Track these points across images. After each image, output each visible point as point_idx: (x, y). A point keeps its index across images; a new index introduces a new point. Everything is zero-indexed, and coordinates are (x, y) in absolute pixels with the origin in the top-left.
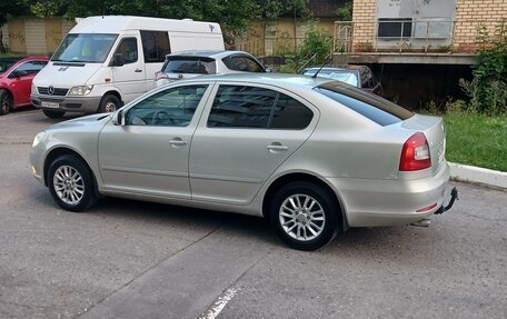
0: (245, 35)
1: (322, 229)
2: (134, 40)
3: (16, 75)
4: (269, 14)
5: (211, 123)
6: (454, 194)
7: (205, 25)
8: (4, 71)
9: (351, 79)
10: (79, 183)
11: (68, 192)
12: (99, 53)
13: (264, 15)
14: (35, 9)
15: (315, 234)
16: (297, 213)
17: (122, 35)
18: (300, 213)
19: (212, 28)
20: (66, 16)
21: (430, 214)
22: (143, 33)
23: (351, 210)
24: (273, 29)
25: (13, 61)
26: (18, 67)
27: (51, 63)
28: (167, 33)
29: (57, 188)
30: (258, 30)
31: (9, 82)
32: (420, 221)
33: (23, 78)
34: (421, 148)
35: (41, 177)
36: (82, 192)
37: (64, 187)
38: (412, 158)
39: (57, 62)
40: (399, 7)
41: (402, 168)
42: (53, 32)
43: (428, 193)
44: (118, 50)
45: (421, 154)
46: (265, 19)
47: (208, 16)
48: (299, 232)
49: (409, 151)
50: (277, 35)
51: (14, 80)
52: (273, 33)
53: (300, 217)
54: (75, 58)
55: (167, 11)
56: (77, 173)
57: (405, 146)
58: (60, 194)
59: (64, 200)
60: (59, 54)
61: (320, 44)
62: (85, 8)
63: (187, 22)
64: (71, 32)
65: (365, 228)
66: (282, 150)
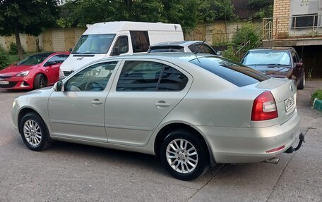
0: (192, 33)
1: (197, 161)
2: (126, 37)
3: (49, 64)
4: (208, 19)
5: (118, 89)
6: (302, 138)
7: (172, 26)
8: (41, 62)
9: (284, 58)
10: (38, 131)
11: (32, 137)
12: (103, 47)
13: (205, 20)
14: (60, 22)
15: (194, 166)
16: (178, 153)
17: (119, 34)
18: (181, 153)
19: (176, 27)
20: (79, 25)
21: (280, 154)
22: (132, 32)
23: (216, 150)
24: (211, 28)
25: (46, 55)
26: (50, 59)
27: (71, 55)
28: (147, 32)
29: (26, 135)
30: (201, 29)
31: (44, 69)
32: (270, 160)
33: (53, 66)
34: (269, 103)
35: (17, 127)
36: (40, 137)
37: (30, 134)
38: (261, 111)
39: (76, 54)
40: (308, 7)
41: (253, 119)
42: (70, 38)
43: (275, 138)
44: (116, 45)
45: (268, 107)
46: (206, 22)
47: (171, 20)
48: (183, 167)
49: (258, 106)
50: (214, 32)
51: (48, 67)
52: (211, 31)
53: (180, 155)
54: (88, 51)
55: (145, 18)
56: (37, 124)
57: (256, 102)
58: (28, 140)
59: (31, 143)
60: (77, 49)
61: (252, 34)
62: (91, 20)
63: (160, 24)
64: (84, 34)
65: (229, 164)
66: (166, 106)
